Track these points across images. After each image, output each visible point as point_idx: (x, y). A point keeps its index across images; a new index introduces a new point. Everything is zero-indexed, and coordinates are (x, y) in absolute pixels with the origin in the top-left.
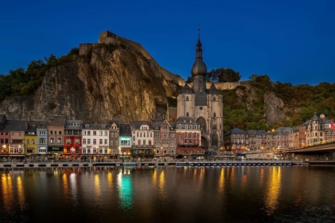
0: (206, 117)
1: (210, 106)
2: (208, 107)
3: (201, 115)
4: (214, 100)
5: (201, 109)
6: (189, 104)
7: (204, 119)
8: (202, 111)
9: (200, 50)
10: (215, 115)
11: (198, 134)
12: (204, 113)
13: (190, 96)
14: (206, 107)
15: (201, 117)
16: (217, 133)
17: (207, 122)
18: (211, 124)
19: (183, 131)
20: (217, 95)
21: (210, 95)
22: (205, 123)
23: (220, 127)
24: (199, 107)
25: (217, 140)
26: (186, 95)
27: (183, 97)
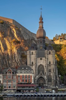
0: (44, 64)
1: (47, 57)
2: (46, 58)
3: (41, 63)
4: (50, 53)
5: (41, 59)
6: (33, 57)
7: (43, 66)
8: (42, 61)
9: (41, 22)
10: (50, 63)
11: (31, 76)
12: (43, 62)
13: (34, 52)
14: (44, 58)
15: (41, 65)
16: (52, 74)
17: (45, 68)
18: (47, 69)
19: (21, 75)
20: (52, 50)
21: (47, 51)
22: (44, 68)
23: (53, 71)
24: (39, 58)
25: (51, 79)
26: (31, 51)
27: (30, 52)
